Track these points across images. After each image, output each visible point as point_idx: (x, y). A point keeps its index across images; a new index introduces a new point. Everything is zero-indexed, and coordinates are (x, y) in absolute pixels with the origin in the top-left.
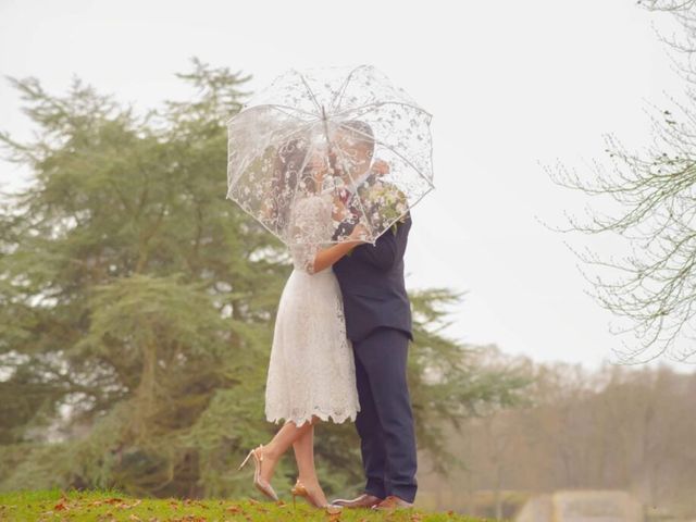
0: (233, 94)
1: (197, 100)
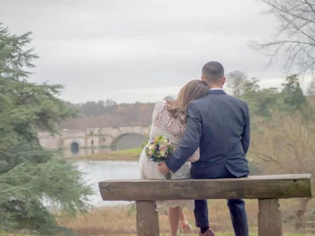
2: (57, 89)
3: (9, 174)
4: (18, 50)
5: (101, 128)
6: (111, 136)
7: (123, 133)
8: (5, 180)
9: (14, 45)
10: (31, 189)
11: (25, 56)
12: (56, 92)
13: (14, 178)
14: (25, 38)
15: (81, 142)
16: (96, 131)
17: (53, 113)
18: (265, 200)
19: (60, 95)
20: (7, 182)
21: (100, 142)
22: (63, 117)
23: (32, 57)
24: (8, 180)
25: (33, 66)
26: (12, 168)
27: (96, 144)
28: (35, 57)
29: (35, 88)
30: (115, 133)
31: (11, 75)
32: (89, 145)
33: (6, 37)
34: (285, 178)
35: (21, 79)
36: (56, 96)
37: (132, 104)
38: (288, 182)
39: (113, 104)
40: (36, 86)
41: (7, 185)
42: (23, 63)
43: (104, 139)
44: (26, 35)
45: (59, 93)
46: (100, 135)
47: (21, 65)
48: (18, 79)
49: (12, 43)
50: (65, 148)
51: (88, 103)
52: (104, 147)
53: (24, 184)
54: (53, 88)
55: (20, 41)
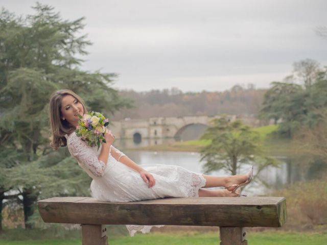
0: (48, 13)
1: (37, 15)
2: (110, 78)
3: (58, 167)
4: (71, 37)
5: (165, 117)
6: (175, 127)
7: (187, 123)
8: (54, 173)
9: (66, 31)
10: (81, 183)
11: (78, 42)
12: (109, 81)
13: (63, 171)
14: (78, 24)
15: (144, 133)
16: (159, 121)
17: (106, 103)
18: (227, 228)
19: (113, 84)
20: (56, 175)
21: (163, 132)
22: (117, 107)
23: (85, 44)
24: (57, 173)
25: (86, 53)
26: (61, 161)
27: (159, 134)
28: (89, 44)
29: (87, 77)
30: (179, 123)
31: (63, 62)
32: (152, 135)
33: (57, 23)
34: (248, 204)
35: (73, 67)
36: (109, 85)
37: (199, 93)
38: (251, 209)
39: (178, 93)
40: (88, 75)
41: (56, 178)
42: (76, 50)
43: (168, 130)
44: (79, 21)
45: (113, 82)
46: (164, 125)
47: (74, 52)
48: (70, 66)
49: (64, 29)
50: (127, 139)
51: (153, 92)
52: (167, 138)
53: (74, 177)
54: (106, 77)
55: (73, 27)
